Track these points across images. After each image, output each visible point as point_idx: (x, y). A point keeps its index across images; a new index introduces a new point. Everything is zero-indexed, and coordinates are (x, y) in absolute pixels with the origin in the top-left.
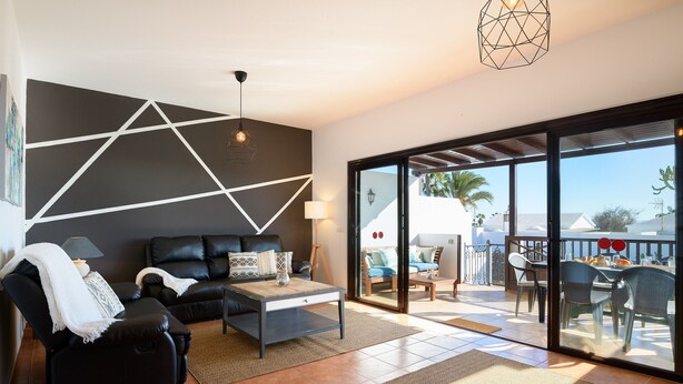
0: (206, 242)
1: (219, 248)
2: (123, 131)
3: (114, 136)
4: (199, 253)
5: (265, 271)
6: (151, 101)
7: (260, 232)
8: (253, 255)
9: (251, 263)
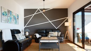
0: (46, 30)
1: (48, 31)
2: (35, 14)
3: (34, 15)
4: (45, 32)
5: (54, 35)
6: (39, 9)
7: (56, 28)
8: (53, 32)
9: (52, 34)
